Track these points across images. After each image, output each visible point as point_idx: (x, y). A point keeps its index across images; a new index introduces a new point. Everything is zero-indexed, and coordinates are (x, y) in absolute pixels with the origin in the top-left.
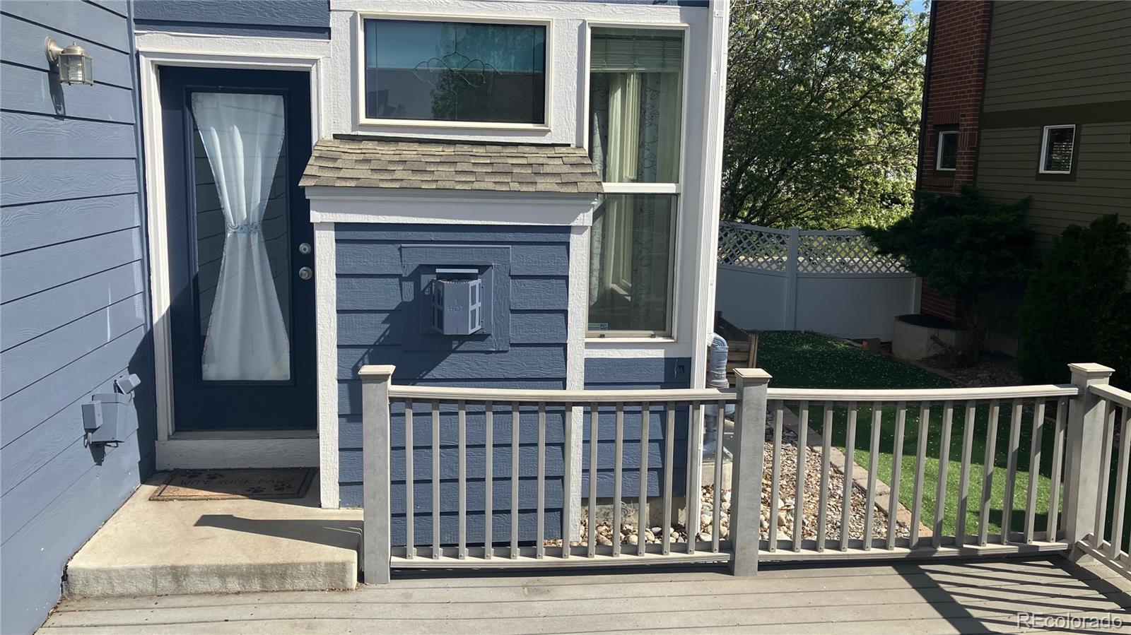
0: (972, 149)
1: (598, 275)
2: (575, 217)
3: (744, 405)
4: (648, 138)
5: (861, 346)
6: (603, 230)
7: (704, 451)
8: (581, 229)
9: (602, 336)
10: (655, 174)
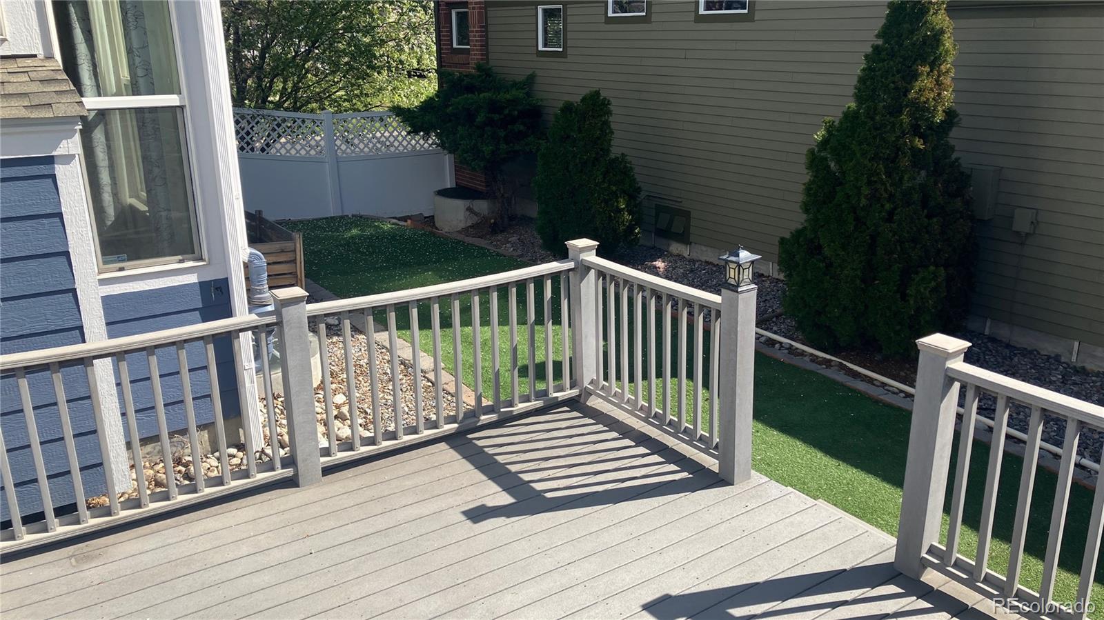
0: (481, 27)
1: (110, 191)
2: (55, 147)
3: (285, 327)
4: (135, 44)
5: (405, 224)
6: (107, 138)
7: (256, 368)
8: (68, 158)
9: (122, 269)
10: (153, 84)
